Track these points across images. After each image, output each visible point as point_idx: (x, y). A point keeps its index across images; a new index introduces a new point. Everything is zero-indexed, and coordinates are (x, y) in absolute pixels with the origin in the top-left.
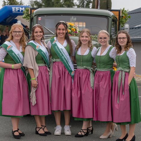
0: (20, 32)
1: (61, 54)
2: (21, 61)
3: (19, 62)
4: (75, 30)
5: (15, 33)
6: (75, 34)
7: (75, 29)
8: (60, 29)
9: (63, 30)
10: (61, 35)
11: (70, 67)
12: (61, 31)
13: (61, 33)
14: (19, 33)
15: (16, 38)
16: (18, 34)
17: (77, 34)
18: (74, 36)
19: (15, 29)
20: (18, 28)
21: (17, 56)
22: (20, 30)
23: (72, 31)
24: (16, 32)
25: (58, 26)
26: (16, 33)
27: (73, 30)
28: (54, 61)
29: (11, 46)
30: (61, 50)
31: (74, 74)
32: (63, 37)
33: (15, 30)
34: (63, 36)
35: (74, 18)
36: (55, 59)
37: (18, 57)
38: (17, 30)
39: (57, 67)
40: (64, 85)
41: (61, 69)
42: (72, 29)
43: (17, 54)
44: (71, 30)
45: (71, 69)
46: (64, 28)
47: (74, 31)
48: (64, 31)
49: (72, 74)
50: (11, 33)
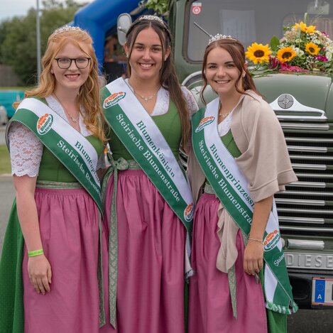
0: (81, 59)
1: (138, 143)
2: (90, 169)
3: (83, 171)
4: (317, 50)
5: (62, 65)
6: (319, 66)
7: (320, 46)
8: (142, 47)
9: (154, 48)
10: (145, 70)
11: (176, 190)
12: (147, 54)
13: (147, 62)
14: (79, 64)
15: (68, 83)
16: (73, 67)
17: (328, 65)
18: (313, 74)
19: (62, 48)
20: (74, 45)
21: (75, 152)
22: (81, 54)
23: (307, 55)
24: (65, 59)
25: (134, 33)
26: (67, 65)
27: (312, 50)
28: (123, 168)
29: (47, 115)
30: (138, 129)
31: (192, 217)
32: (152, 77)
33: (64, 54)
34: (152, 72)
35: (323, 5)
36: (125, 162)
37: (80, 153)
38: (71, 52)
39: (132, 189)
40: (160, 257)
41: (148, 197)
42: (308, 46)
43: (73, 144)
44: (303, 49)
45: (179, 196)
46: (160, 44)
47: (316, 53)
48: (158, 56)
49: (186, 217)
50: (48, 62)
